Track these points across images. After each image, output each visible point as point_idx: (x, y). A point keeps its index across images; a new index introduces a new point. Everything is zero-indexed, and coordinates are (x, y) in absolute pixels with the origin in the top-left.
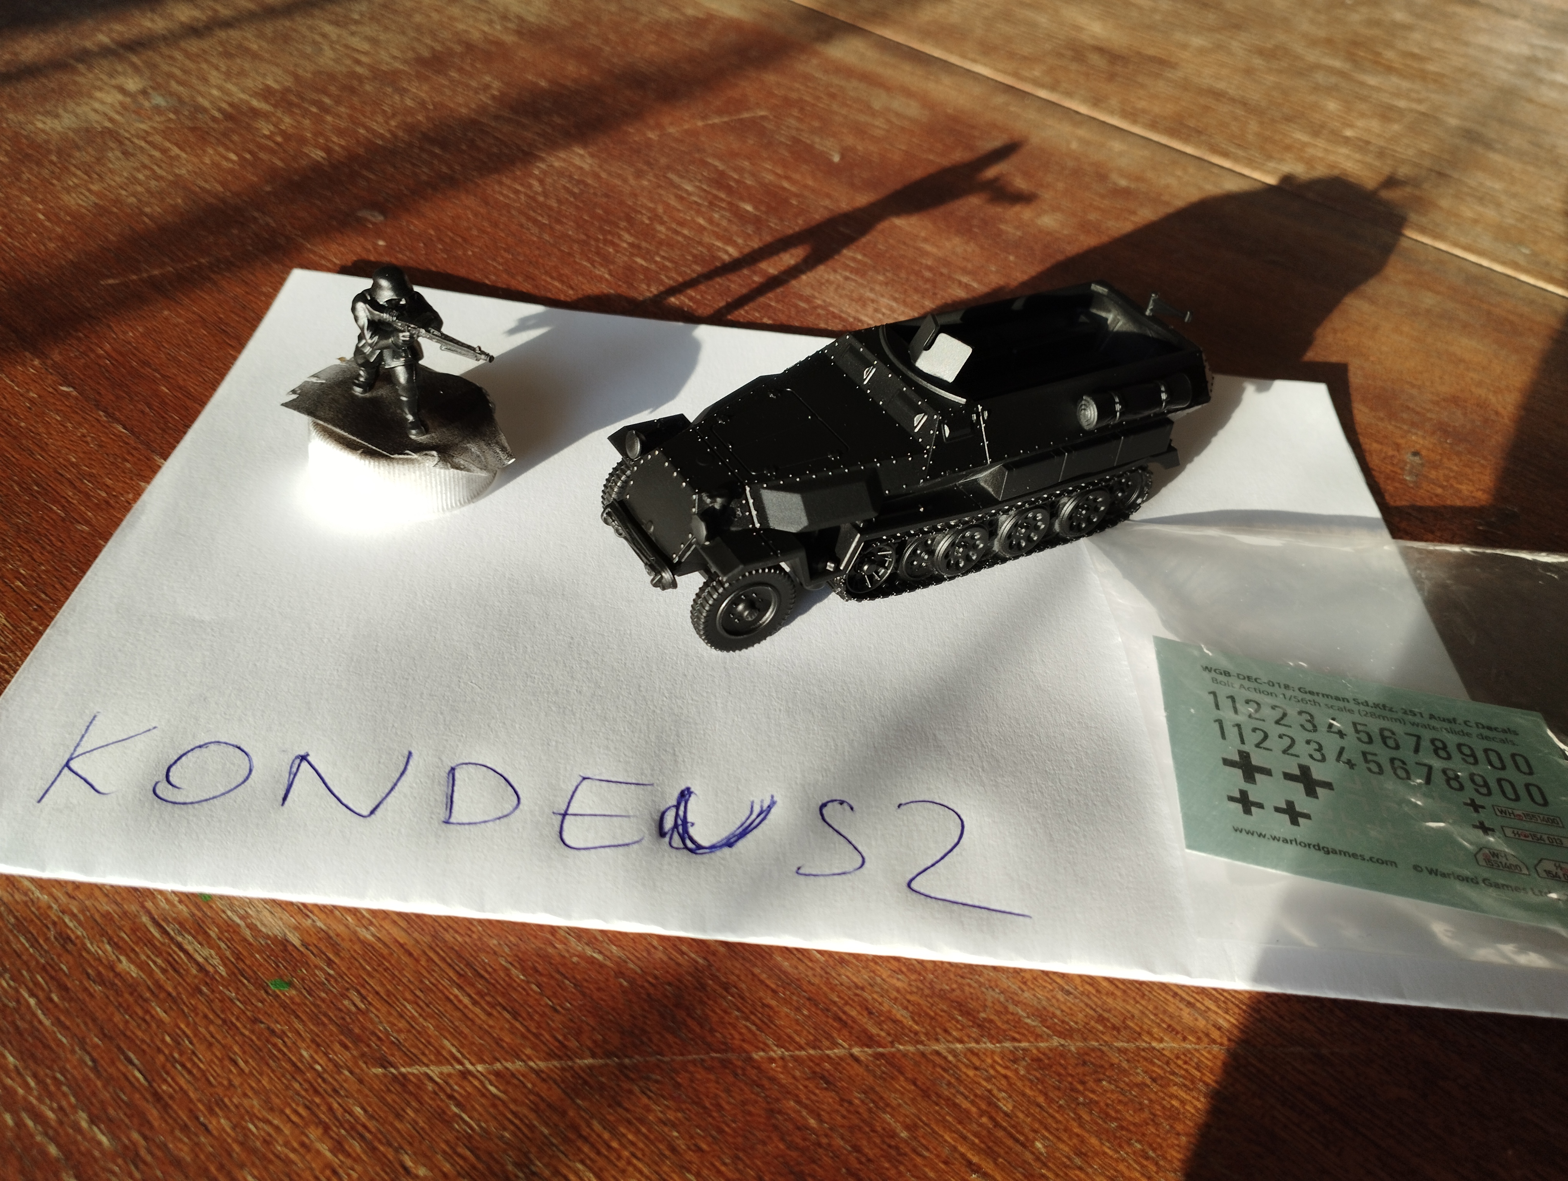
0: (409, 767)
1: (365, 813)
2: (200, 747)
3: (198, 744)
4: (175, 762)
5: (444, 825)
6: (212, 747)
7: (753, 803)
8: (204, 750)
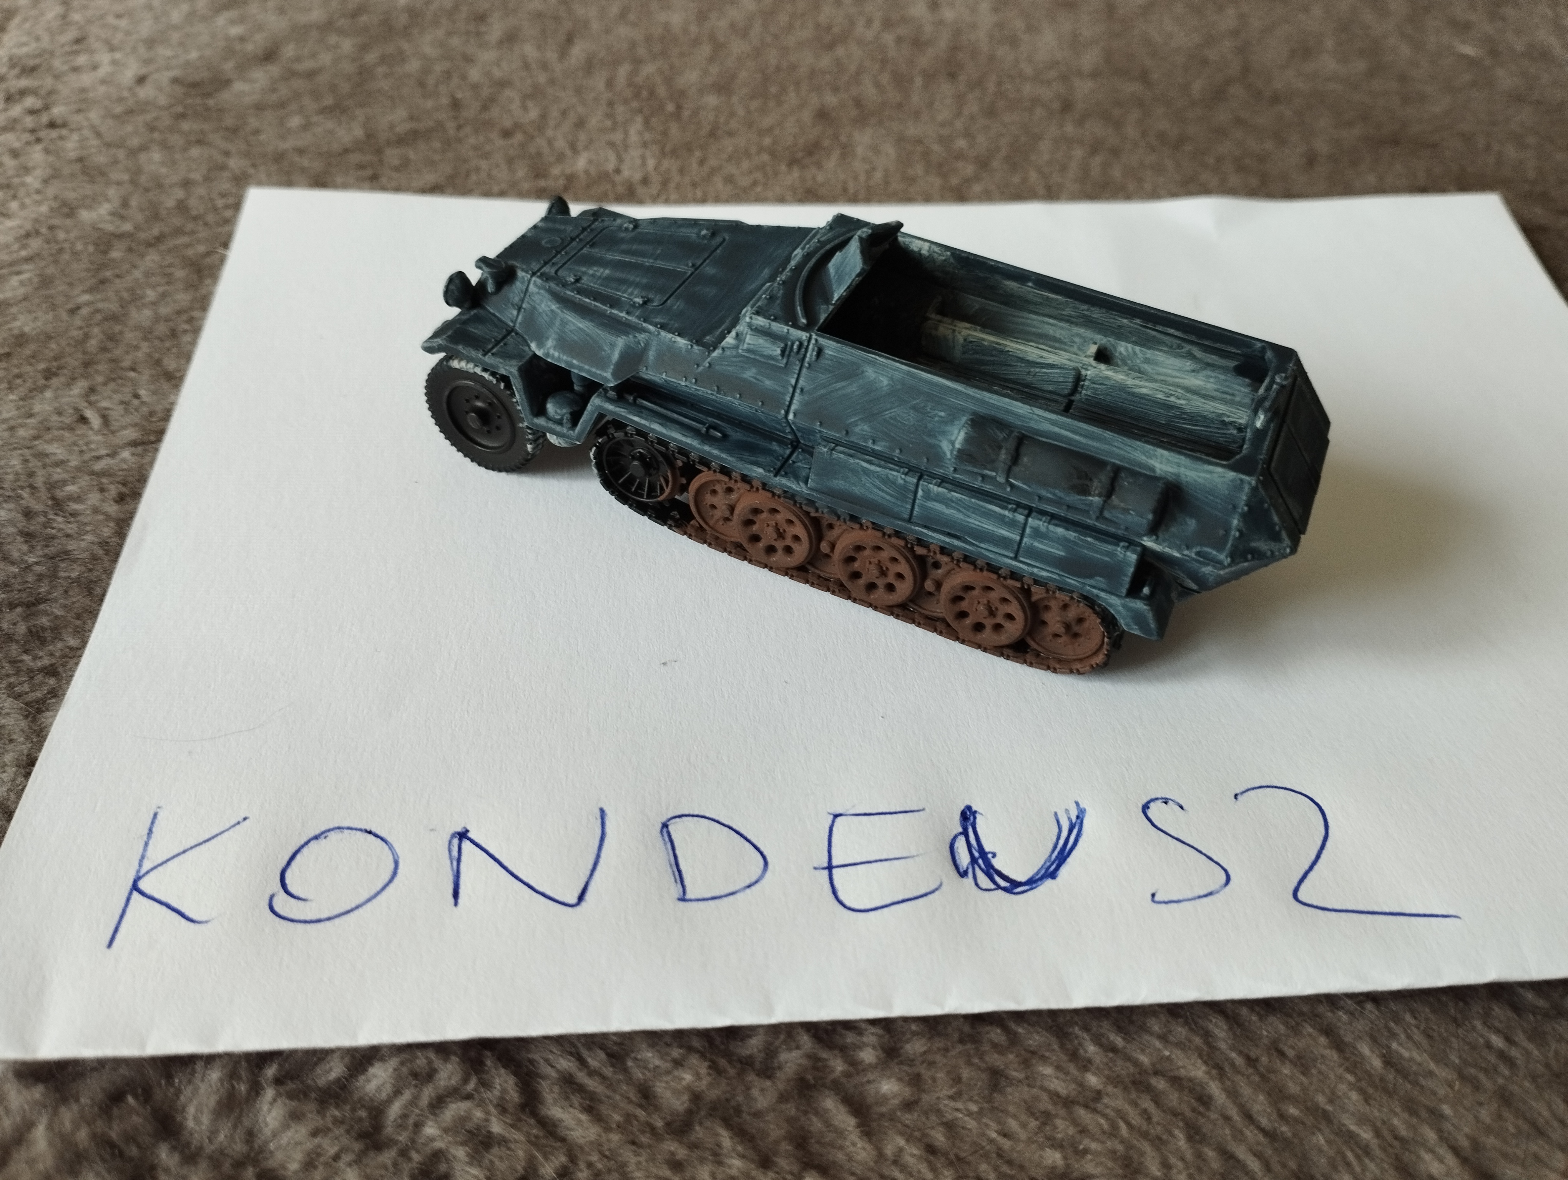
0: (608, 830)
1: (573, 900)
2: (316, 838)
3: (311, 835)
4: (289, 863)
5: (681, 904)
6: (332, 835)
7: (1056, 814)
8: (322, 842)
